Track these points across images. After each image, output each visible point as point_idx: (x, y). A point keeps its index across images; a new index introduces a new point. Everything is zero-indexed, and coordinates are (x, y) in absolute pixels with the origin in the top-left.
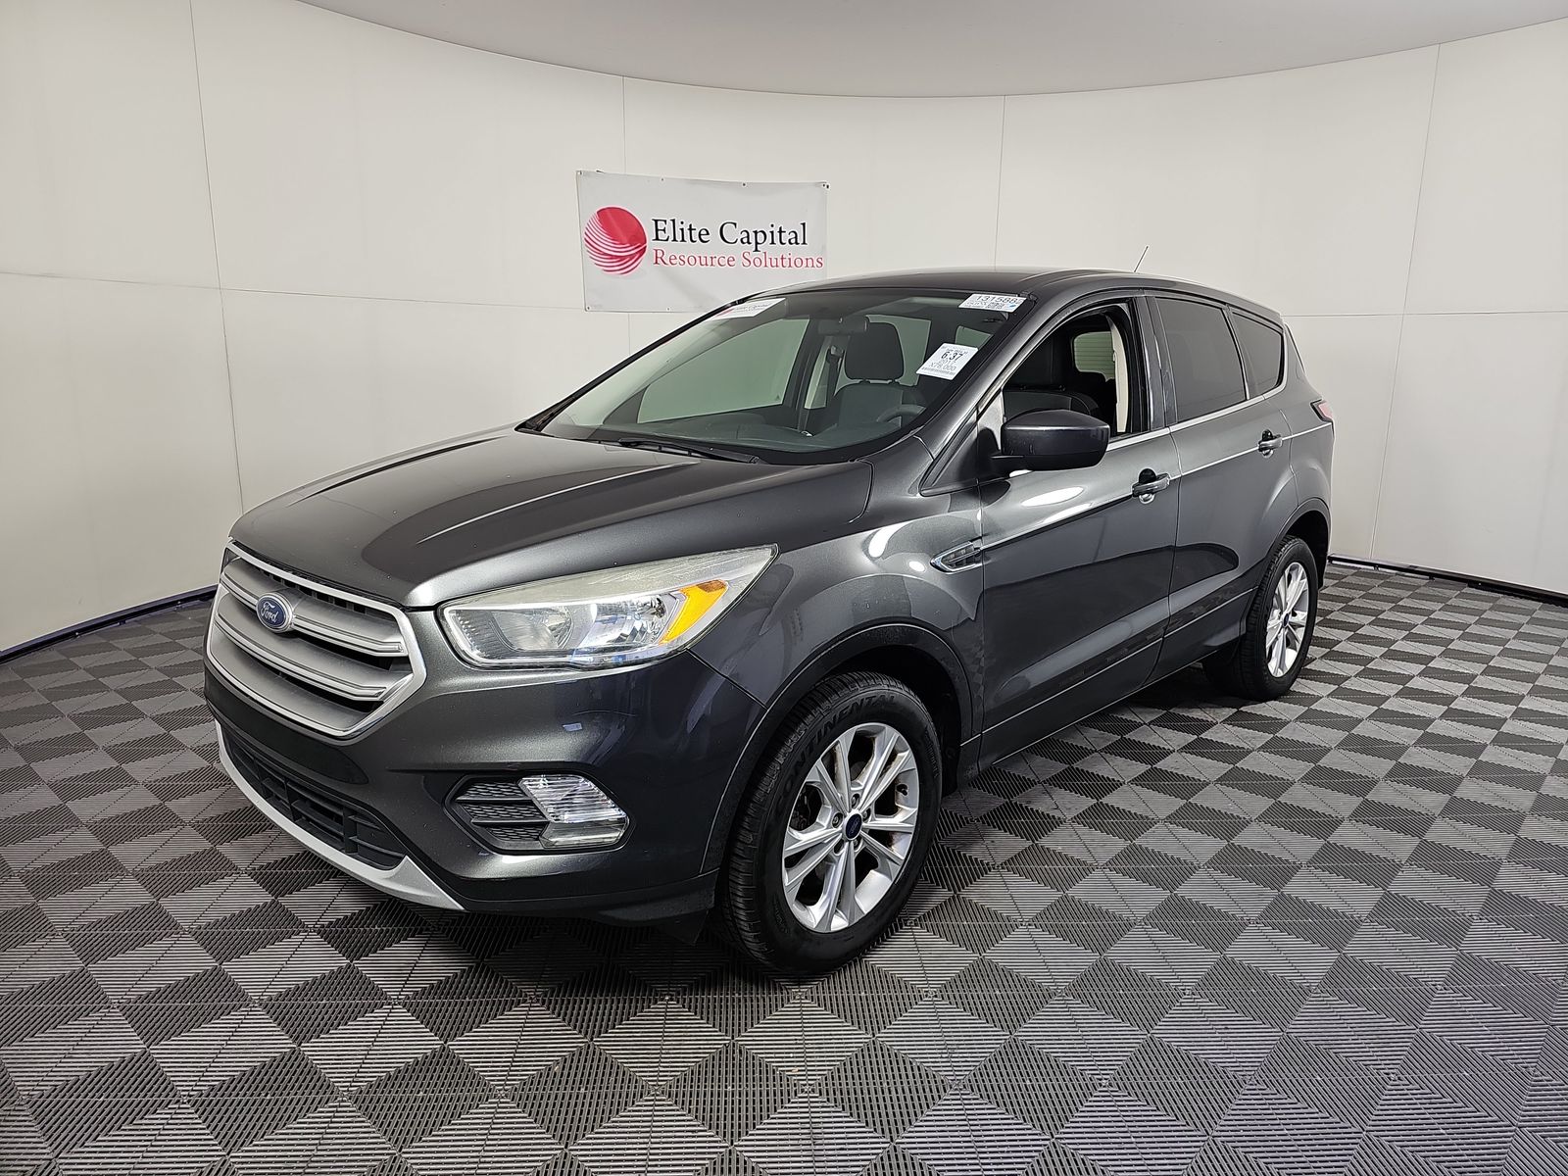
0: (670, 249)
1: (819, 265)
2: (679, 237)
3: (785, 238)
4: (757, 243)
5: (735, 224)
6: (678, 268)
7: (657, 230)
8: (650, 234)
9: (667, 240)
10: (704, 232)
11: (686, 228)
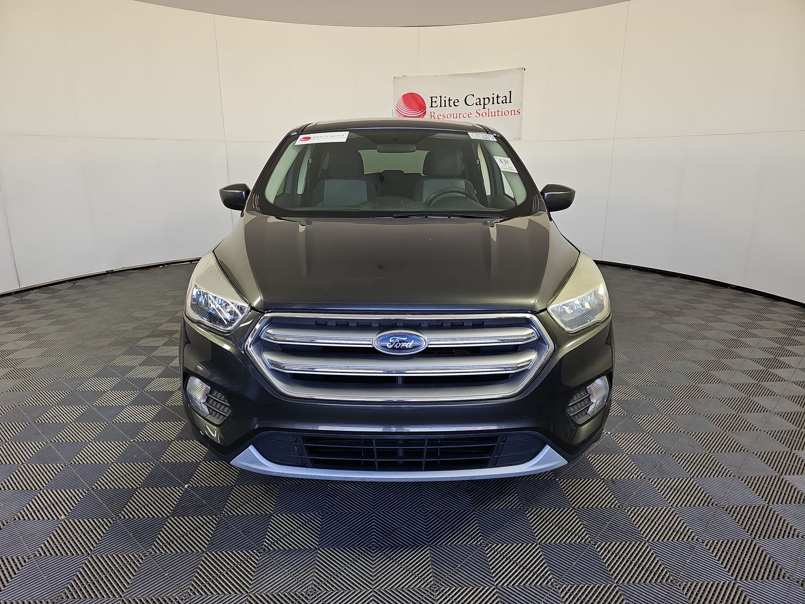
0: (437, 111)
1: (518, 113)
2: (443, 105)
3: (500, 100)
4: (484, 104)
5: (473, 95)
7: (432, 102)
8: (428, 104)
9: (437, 107)
10: (456, 101)
11: (447, 100)
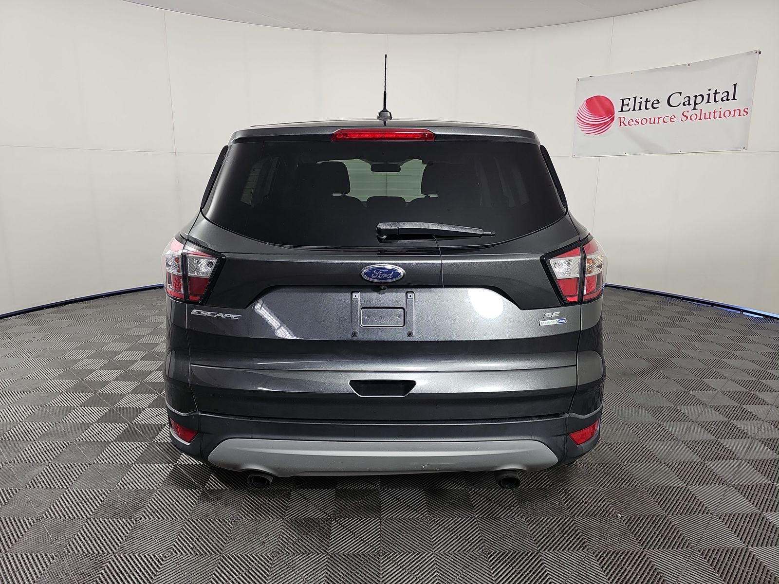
0: (629, 116)
1: (745, 114)
2: (637, 107)
3: (719, 97)
4: (695, 104)
5: (680, 93)
6: (634, 128)
7: (623, 105)
8: (617, 107)
9: (629, 110)
10: (656, 102)
11: (643, 101)
